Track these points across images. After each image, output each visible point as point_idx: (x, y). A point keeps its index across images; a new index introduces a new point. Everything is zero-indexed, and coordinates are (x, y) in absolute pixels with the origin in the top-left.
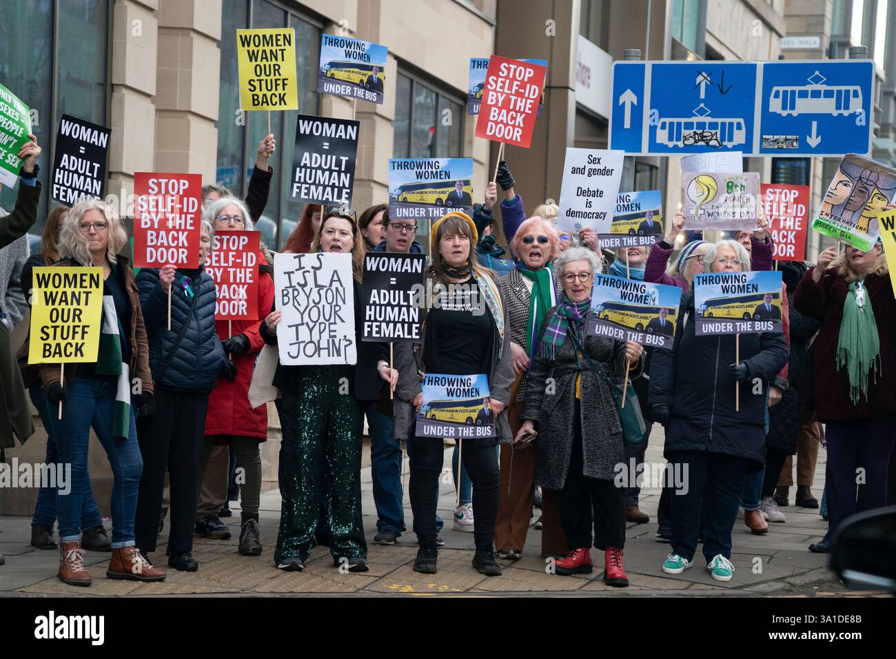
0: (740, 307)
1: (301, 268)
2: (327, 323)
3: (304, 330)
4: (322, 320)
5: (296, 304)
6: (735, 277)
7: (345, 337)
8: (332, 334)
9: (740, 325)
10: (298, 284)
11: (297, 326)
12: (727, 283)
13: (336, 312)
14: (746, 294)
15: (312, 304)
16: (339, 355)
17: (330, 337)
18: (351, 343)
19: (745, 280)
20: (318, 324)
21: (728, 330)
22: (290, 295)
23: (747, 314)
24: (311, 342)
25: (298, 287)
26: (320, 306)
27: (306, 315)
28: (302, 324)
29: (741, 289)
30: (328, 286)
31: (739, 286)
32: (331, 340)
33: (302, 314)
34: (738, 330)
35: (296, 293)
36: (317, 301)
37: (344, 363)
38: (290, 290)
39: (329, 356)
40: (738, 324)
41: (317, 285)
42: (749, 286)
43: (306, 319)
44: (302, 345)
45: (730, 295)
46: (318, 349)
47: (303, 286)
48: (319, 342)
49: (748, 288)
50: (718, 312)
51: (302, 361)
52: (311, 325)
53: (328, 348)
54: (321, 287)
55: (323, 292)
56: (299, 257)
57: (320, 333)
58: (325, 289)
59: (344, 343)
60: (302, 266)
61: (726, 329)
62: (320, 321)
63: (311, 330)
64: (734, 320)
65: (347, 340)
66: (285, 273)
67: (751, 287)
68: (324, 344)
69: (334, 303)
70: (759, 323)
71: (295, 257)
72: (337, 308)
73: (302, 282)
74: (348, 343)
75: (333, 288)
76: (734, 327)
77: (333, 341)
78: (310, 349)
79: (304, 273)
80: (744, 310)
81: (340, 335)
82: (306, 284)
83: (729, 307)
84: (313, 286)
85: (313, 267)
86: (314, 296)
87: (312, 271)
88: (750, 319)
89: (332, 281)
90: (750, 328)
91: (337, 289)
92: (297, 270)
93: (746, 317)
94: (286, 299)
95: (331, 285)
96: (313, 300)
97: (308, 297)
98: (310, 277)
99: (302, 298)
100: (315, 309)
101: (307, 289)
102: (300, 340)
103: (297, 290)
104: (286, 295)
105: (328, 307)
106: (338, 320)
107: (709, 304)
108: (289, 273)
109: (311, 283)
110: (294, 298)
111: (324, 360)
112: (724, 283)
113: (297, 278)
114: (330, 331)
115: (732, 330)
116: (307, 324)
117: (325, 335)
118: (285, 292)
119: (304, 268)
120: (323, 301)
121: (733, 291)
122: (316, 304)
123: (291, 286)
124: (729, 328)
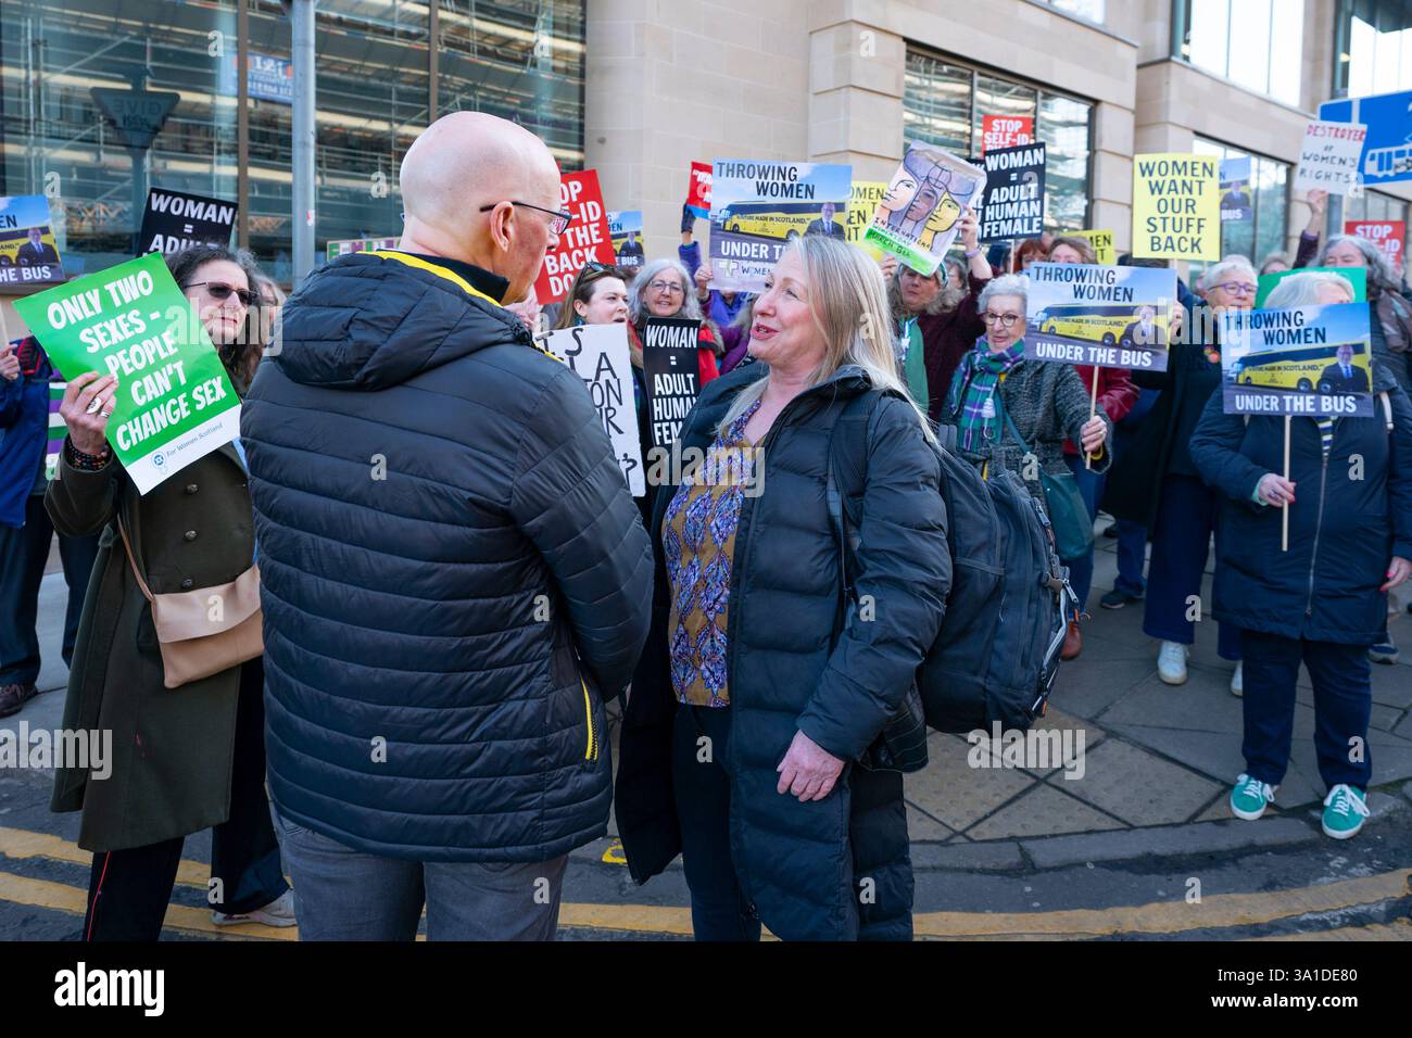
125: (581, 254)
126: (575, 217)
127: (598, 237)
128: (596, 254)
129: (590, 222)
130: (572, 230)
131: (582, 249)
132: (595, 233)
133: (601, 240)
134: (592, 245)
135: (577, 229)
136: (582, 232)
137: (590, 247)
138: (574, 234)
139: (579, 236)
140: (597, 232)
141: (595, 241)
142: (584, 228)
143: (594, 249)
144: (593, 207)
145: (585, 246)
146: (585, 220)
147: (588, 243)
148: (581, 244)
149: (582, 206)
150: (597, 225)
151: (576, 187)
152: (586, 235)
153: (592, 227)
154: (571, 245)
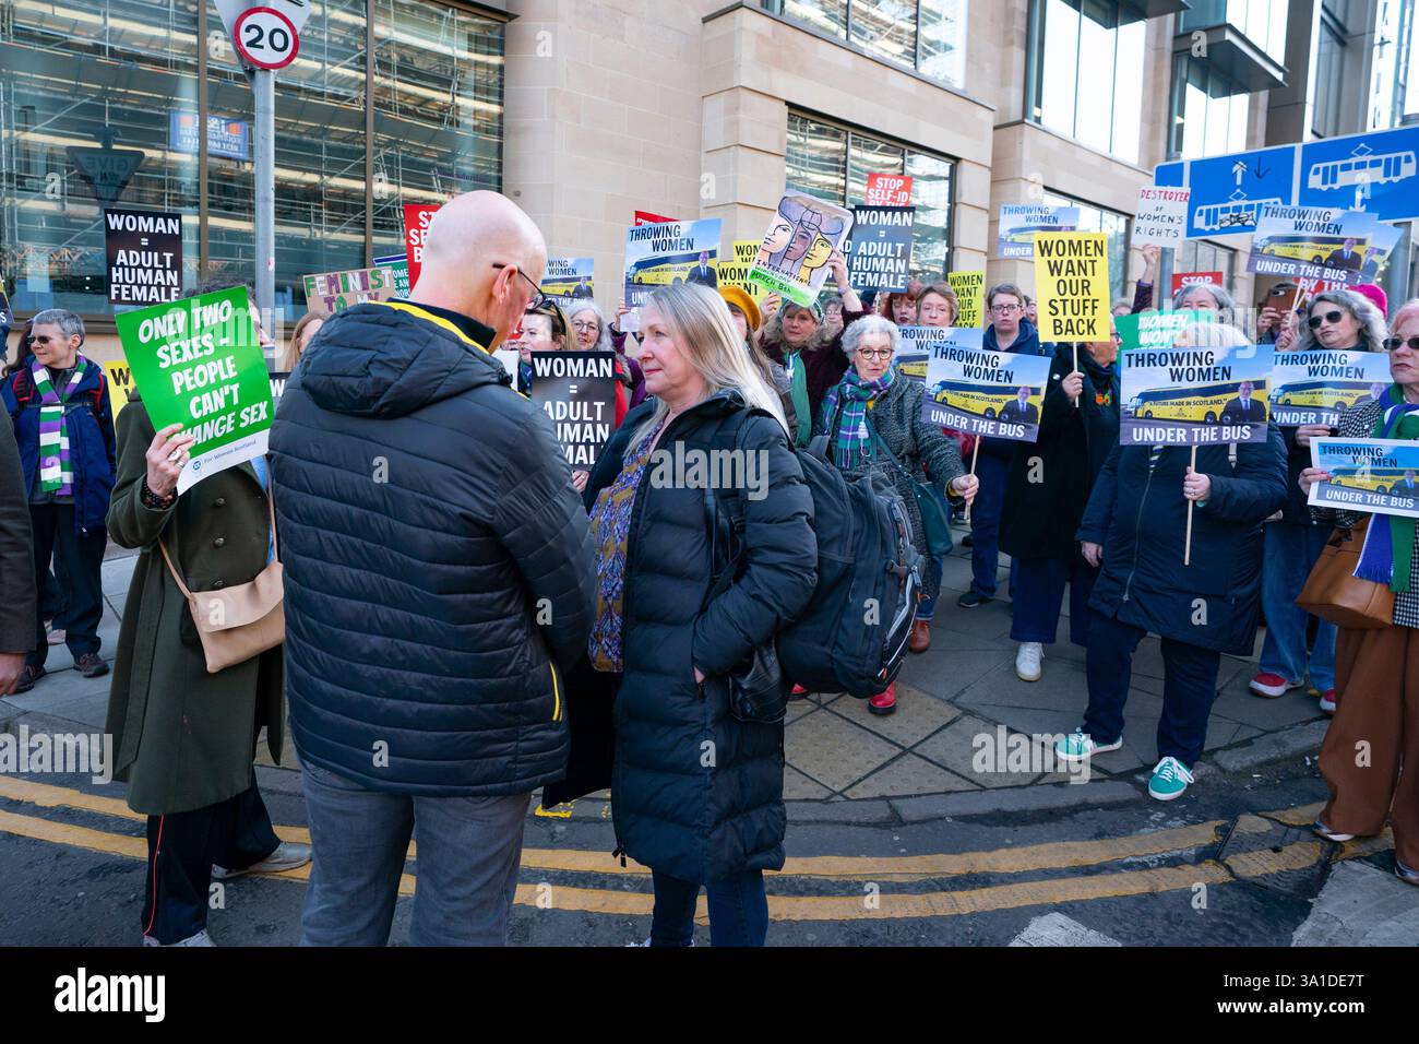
0: (1201, 403)
6: (1195, 355)
9: (1199, 433)
12: (1180, 365)
14: (1212, 383)
19: (1212, 360)
21: (1178, 440)
23: (1210, 414)
29: (1204, 375)
31: (1200, 370)
34: (1196, 440)
40: (1196, 430)
42: (1217, 371)
45: (1185, 385)
49: (1215, 373)
50: (1160, 410)
61: (1175, 437)
64: (1188, 423)
67: (1220, 371)
70: (1228, 428)
76: (1190, 434)
80: (1206, 409)
83: (1182, 403)
88: (1215, 423)
90: (1215, 436)
93: (1210, 420)
107: (1146, 397)
112: (1174, 365)
115: (1184, 440)
121: (1191, 377)
124: (1180, 436)
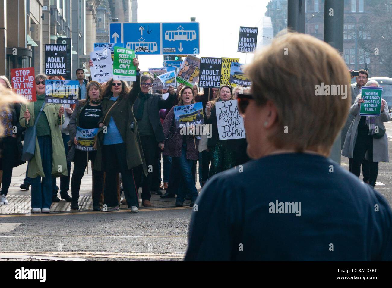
1: (225, 106)
2: (235, 125)
3: (227, 128)
4: (233, 124)
5: (224, 119)
7: (241, 129)
8: (236, 128)
10: (224, 112)
11: (224, 126)
13: (237, 121)
15: (229, 118)
16: (239, 135)
17: (236, 129)
18: (243, 131)
20: (231, 125)
22: (222, 116)
24: (230, 131)
25: (224, 113)
26: (232, 119)
27: (227, 122)
28: (226, 125)
30: (234, 112)
32: (236, 130)
33: (226, 122)
35: (223, 115)
36: (231, 117)
37: (241, 138)
38: (222, 114)
39: (236, 136)
41: (230, 112)
43: (228, 124)
44: (227, 133)
46: (232, 134)
47: (226, 112)
48: (232, 131)
51: (227, 138)
52: (229, 125)
53: (236, 133)
54: (232, 112)
55: (233, 114)
56: (224, 102)
57: (233, 128)
58: (233, 113)
59: (241, 131)
60: (225, 105)
62: (232, 124)
63: (229, 127)
65: (242, 130)
66: (219, 108)
68: (234, 132)
69: (237, 118)
71: (223, 103)
72: (238, 119)
73: (225, 111)
74: (242, 131)
75: (236, 112)
77: (237, 130)
78: (229, 134)
79: (226, 108)
81: (239, 129)
82: (227, 112)
84: (229, 112)
85: (229, 106)
86: (230, 115)
87: (228, 107)
89: (235, 110)
91: (237, 112)
92: (223, 107)
94: (220, 117)
95: (235, 112)
96: (230, 117)
97: (228, 116)
98: (228, 109)
99: (226, 117)
100: (230, 120)
101: (227, 113)
102: (226, 131)
103: (224, 114)
104: (220, 116)
105: (234, 119)
106: (238, 123)
108: (221, 108)
109: (228, 111)
110: (223, 117)
111: (235, 137)
113: (224, 110)
114: (236, 127)
116: (228, 125)
117: (234, 129)
118: (220, 115)
119: (226, 106)
120: (233, 117)
122: (231, 118)
123: (222, 113)
125: (27, 90)
126: (27, 80)
127: (32, 86)
128: (31, 91)
129: (31, 82)
130: (25, 83)
131: (27, 89)
132: (31, 85)
133: (33, 87)
134: (30, 88)
135: (27, 83)
136: (28, 84)
137: (29, 88)
138: (26, 84)
139: (27, 85)
140: (32, 85)
141: (31, 87)
142: (29, 83)
143: (30, 89)
144: (32, 78)
145: (28, 88)
146: (29, 81)
147: (29, 87)
148: (27, 87)
149: (29, 77)
150: (32, 83)
151: (28, 72)
152: (29, 85)
153: (31, 83)
154: (25, 87)
